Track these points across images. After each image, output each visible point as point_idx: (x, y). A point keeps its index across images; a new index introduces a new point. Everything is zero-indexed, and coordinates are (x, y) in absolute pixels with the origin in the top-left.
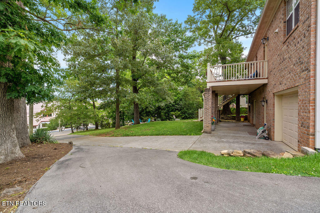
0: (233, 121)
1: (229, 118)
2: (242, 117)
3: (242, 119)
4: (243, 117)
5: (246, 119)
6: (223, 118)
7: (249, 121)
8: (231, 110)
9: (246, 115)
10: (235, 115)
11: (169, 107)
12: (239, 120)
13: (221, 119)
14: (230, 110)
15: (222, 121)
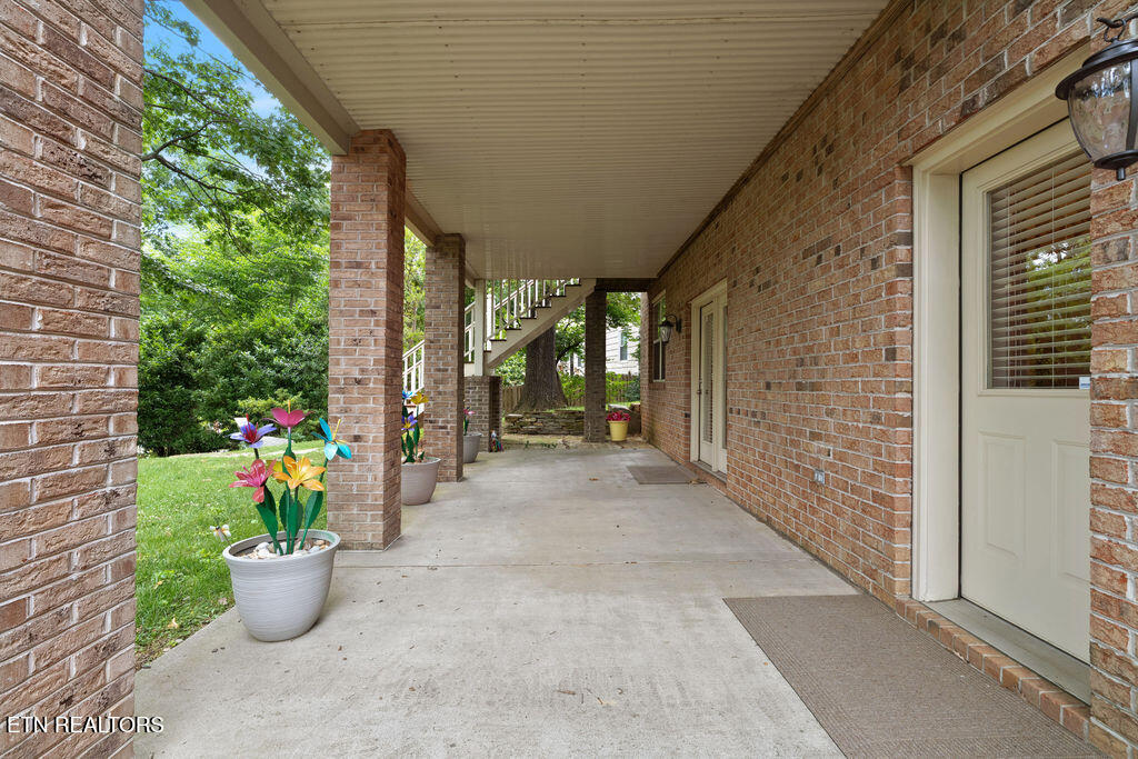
0: (574, 441)
1: (551, 425)
2: (617, 415)
3: (617, 429)
4: (619, 418)
5: (634, 424)
6: (516, 427)
7: (652, 440)
8: (564, 386)
9: (633, 408)
10: (582, 409)
11: (237, 372)
12: (602, 436)
13: (512, 431)
14: (560, 385)
15: (510, 445)
